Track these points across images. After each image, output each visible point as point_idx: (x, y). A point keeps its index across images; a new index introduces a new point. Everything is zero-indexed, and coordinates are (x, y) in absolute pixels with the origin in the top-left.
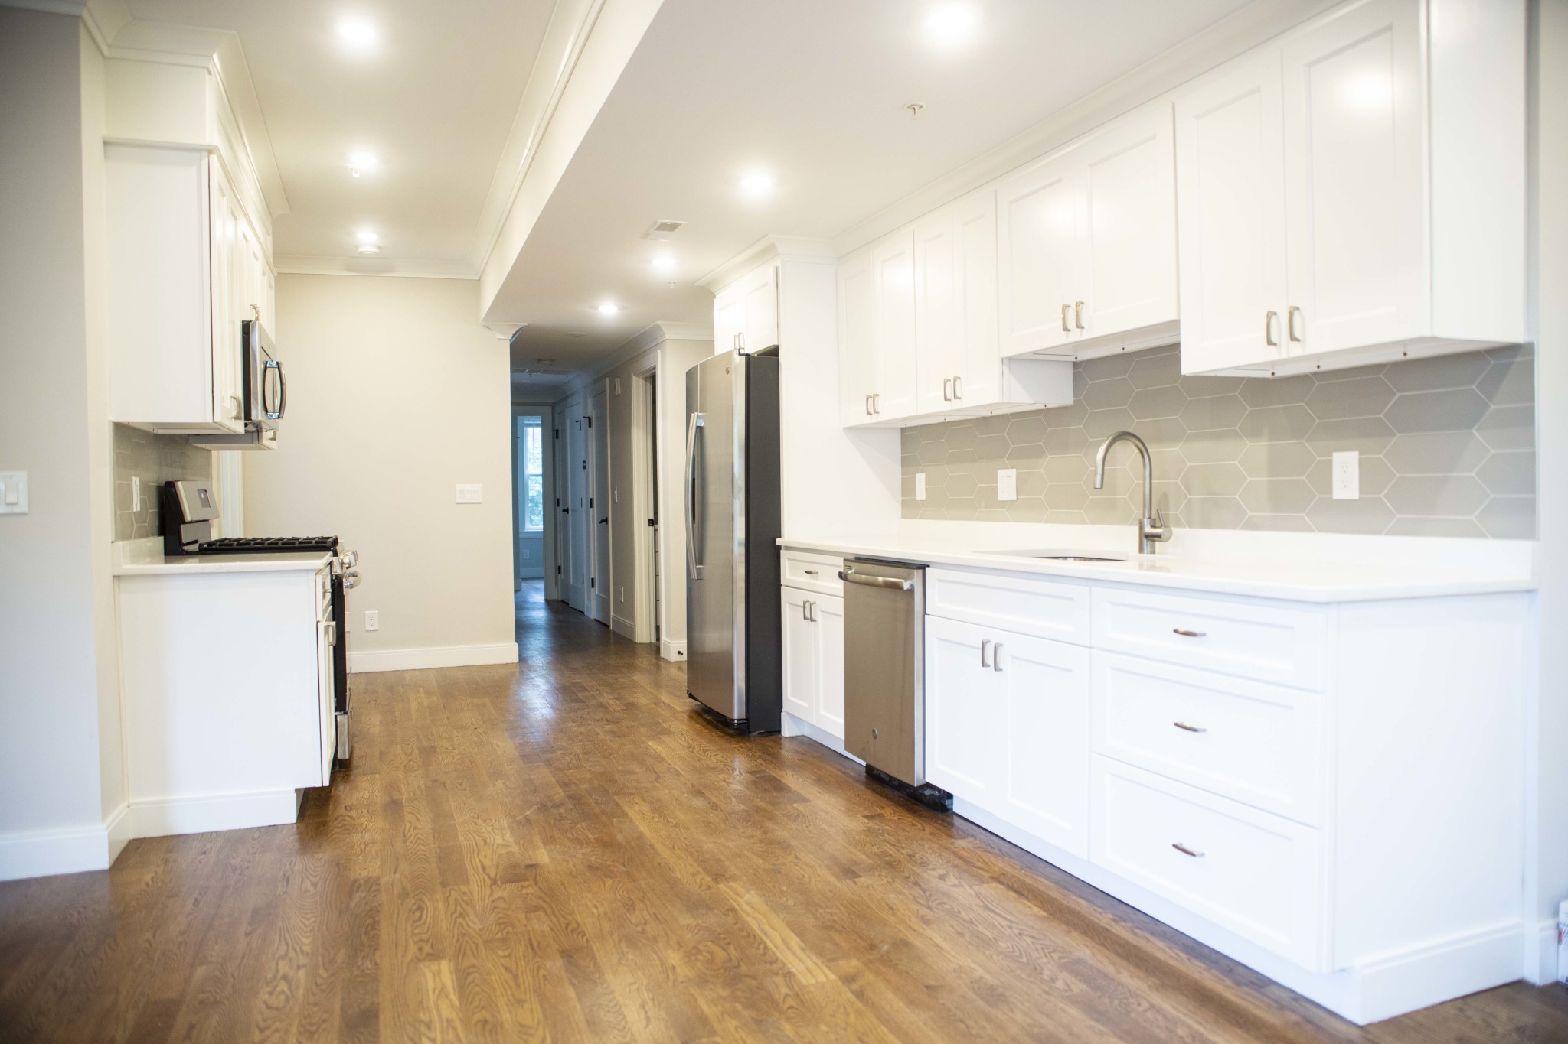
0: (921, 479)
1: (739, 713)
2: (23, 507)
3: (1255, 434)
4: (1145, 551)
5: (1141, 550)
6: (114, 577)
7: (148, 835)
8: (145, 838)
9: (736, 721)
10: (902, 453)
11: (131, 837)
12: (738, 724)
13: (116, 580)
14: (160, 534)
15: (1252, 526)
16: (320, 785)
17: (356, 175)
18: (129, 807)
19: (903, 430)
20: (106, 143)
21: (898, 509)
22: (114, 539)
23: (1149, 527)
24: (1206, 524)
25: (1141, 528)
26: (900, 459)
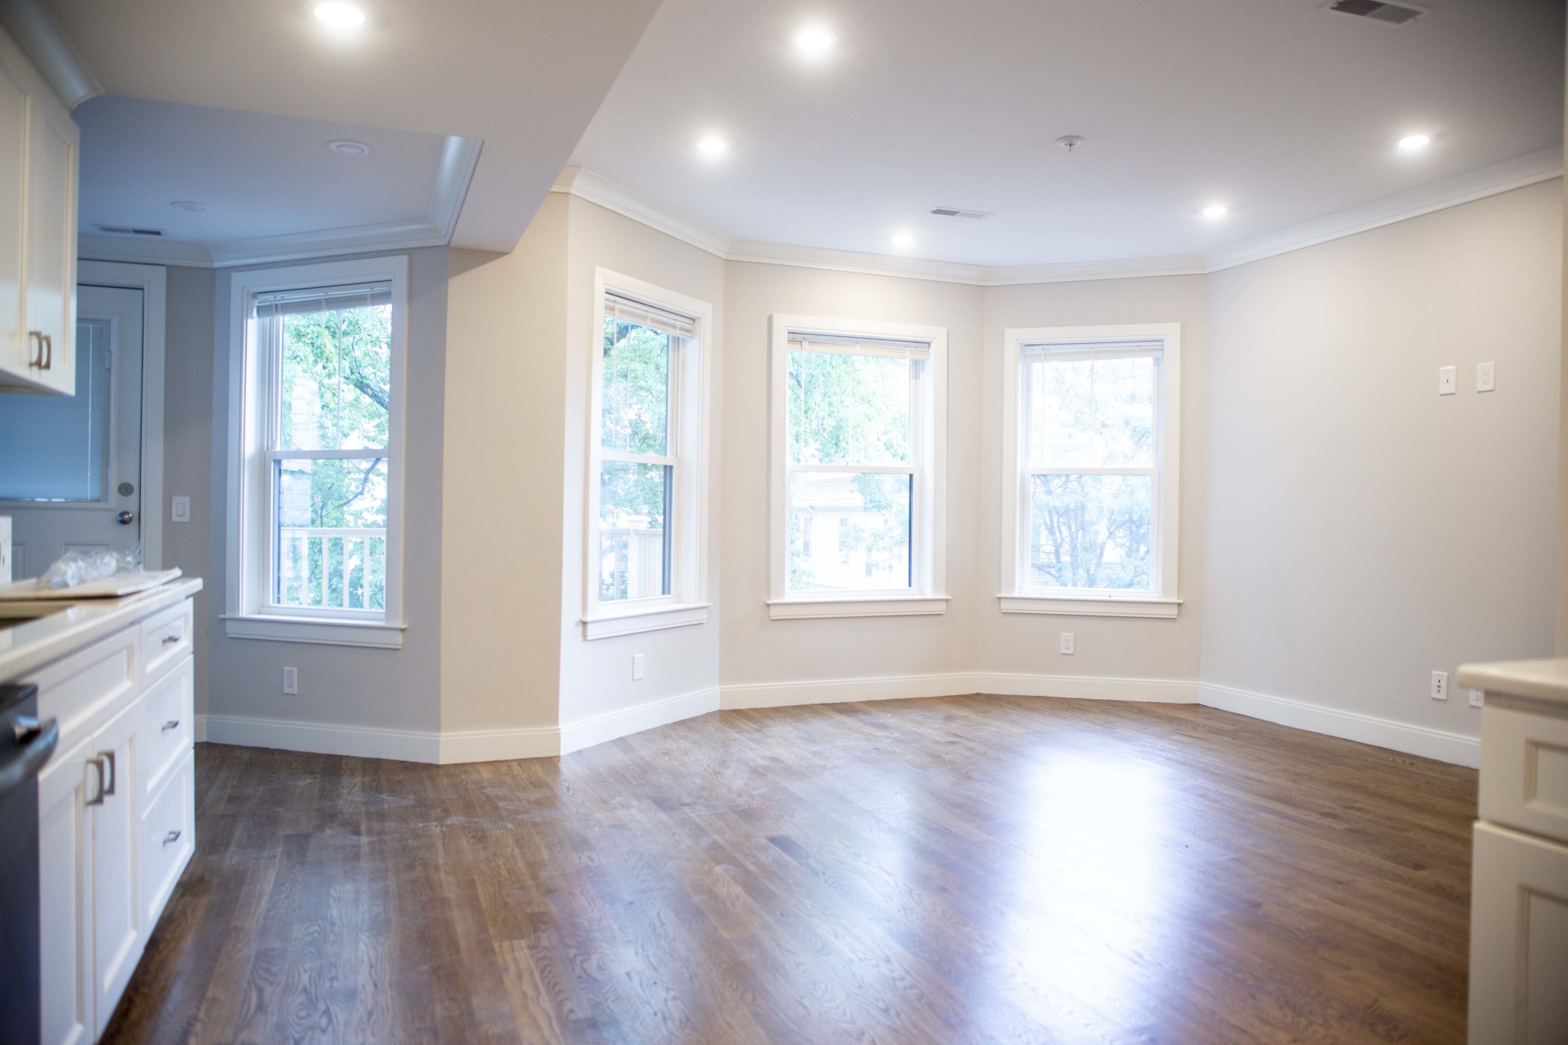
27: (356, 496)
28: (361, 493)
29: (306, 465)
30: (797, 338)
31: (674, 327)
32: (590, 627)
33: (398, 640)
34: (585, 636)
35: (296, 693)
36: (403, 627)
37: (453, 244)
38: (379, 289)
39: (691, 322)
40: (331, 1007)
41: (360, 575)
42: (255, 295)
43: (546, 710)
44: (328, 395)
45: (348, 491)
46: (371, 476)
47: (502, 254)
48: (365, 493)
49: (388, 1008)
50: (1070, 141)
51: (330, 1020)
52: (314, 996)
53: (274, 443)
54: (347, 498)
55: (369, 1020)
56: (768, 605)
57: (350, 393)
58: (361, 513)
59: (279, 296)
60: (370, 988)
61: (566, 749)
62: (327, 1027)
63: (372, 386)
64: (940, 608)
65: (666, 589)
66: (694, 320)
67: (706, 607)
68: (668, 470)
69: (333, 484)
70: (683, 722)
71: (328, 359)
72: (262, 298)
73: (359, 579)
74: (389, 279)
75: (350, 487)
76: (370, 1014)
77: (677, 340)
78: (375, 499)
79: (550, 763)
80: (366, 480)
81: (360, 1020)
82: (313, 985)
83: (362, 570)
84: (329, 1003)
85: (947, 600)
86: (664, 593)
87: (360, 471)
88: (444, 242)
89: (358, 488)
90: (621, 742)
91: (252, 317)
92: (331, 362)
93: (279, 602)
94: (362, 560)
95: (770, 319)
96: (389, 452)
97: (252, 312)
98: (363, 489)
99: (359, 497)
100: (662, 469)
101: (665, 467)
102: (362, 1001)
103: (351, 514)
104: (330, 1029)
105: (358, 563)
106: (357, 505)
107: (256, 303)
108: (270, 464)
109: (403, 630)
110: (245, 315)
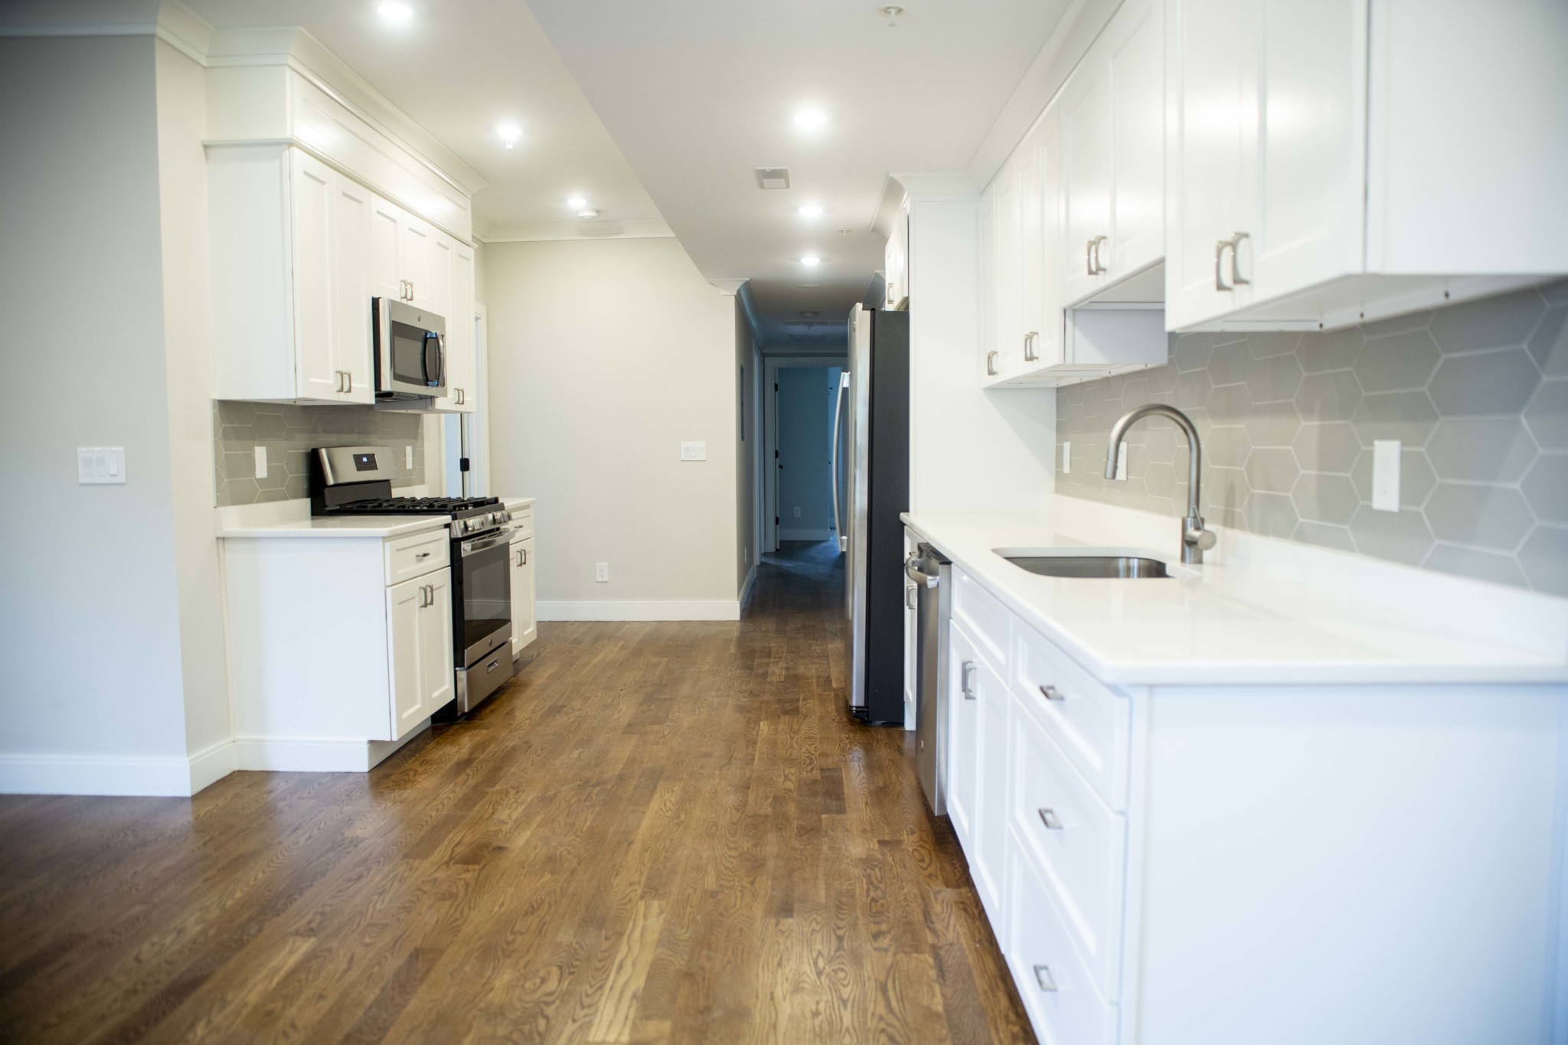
0: (1067, 446)
1: (856, 702)
2: (121, 479)
3: (1307, 411)
4: (1188, 561)
5: (1183, 559)
6: (218, 538)
7: (249, 769)
8: (247, 771)
9: (854, 709)
10: (1058, 417)
11: (236, 768)
12: (856, 711)
13: (220, 541)
14: (308, 497)
15: (1302, 536)
16: (389, 740)
17: (510, 147)
18: (234, 742)
19: (1059, 390)
20: (206, 147)
21: (1051, 482)
22: (216, 505)
23: (1193, 528)
24: (1264, 531)
25: (1184, 529)
26: (1055, 423)
40: (816, 978)
49: (763, 968)
51: (816, 963)
52: (834, 994)
55: (781, 959)
60: (779, 994)
62: (817, 957)
76: (779, 965)
81: (788, 960)
82: (837, 1009)
84: (818, 982)
102: (787, 979)
104: (815, 954)
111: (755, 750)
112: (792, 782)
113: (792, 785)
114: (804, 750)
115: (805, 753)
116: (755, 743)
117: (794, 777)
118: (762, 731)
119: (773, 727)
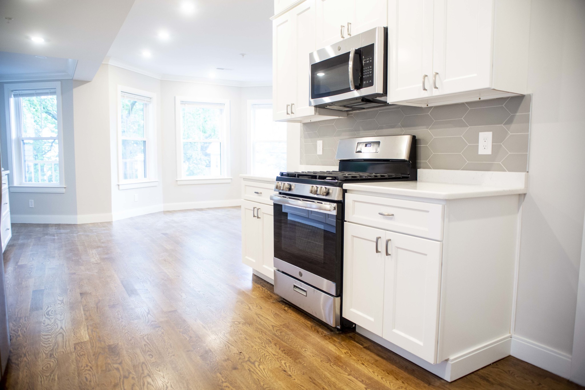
27: (48, 151)
28: (50, 150)
29: (31, 141)
30: (183, 103)
31: (144, 100)
32: (120, 186)
33: (63, 190)
34: (119, 189)
35: (33, 207)
36: (65, 187)
37: (74, 78)
38: (52, 91)
39: (150, 99)
41: (51, 177)
42: (12, 91)
43: (108, 209)
44: (36, 117)
45: (45, 150)
46: (53, 144)
47: (89, 82)
48: (51, 150)
50: (243, 55)
53: (21, 135)
54: (45, 152)
56: (177, 181)
57: (44, 115)
58: (51, 157)
59: (20, 92)
61: (114, 219)
63: (52, 113)
64: (229, 181)
65: (145, 176)
66: (151, 98)
67: (157, 181)
68: (145, 142)
69: (39, 147)
70: (151, 214)
71: (35, 105)
72: (15, 92)
73: (51, 179)
74: (55, 88)
75: (45, 148)
77: (146, 104)
78: (56, 152)
79: (110, 223)
80: (52, 146)
83: (52, 176)
85: (231, 179)
86: (145, 177)
87: (49, 142)
88: (71, 78)
89: (49, 148)
90: (132, 218)
91: (12, 98)
92: (36, 106)
93: (26, 182)
94: (52, 173)
95: (175, 97)
96: (58, 138)
97: (12, 96)
98: (51, 149)
99: (49, 152)
100: (143, 142)
101: (144, 141)
103: (47, 158)
105: (51, 174)
106: (49, 155)
107: (13, 93)
108: (20, 141)
109: (65, 188)
110: (9, 97)
111: (85, 314)
112: (58, 300)
113: (59, 299)
114: (53, 321)
115: (52, 318)
116: (87, 319)
117: (58, 303)
118: (85, 331)
119: (78, 335)
